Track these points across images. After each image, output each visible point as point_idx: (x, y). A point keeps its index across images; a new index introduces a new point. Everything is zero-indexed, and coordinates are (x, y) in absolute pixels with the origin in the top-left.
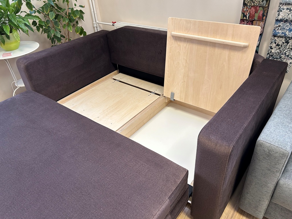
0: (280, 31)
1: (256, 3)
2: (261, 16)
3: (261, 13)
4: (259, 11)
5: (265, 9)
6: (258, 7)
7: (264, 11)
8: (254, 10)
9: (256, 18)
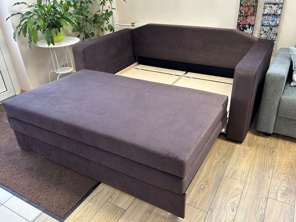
0: (266, 22)
1: (249, 4)
2: (252, 12)
3: (253, 10)
4: (251, 9)
5: (255, 7)
6: (250, 7)
7: (254, 9)
8: (247, 9)
9: (249, 14)
